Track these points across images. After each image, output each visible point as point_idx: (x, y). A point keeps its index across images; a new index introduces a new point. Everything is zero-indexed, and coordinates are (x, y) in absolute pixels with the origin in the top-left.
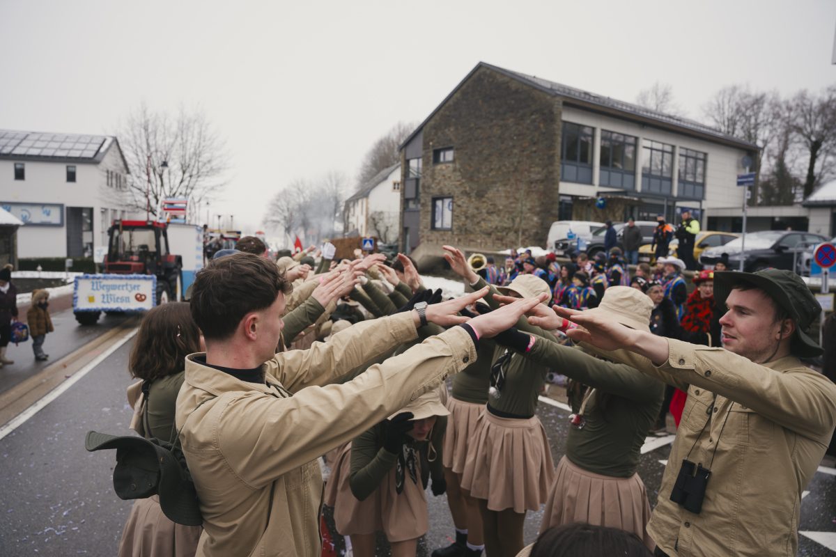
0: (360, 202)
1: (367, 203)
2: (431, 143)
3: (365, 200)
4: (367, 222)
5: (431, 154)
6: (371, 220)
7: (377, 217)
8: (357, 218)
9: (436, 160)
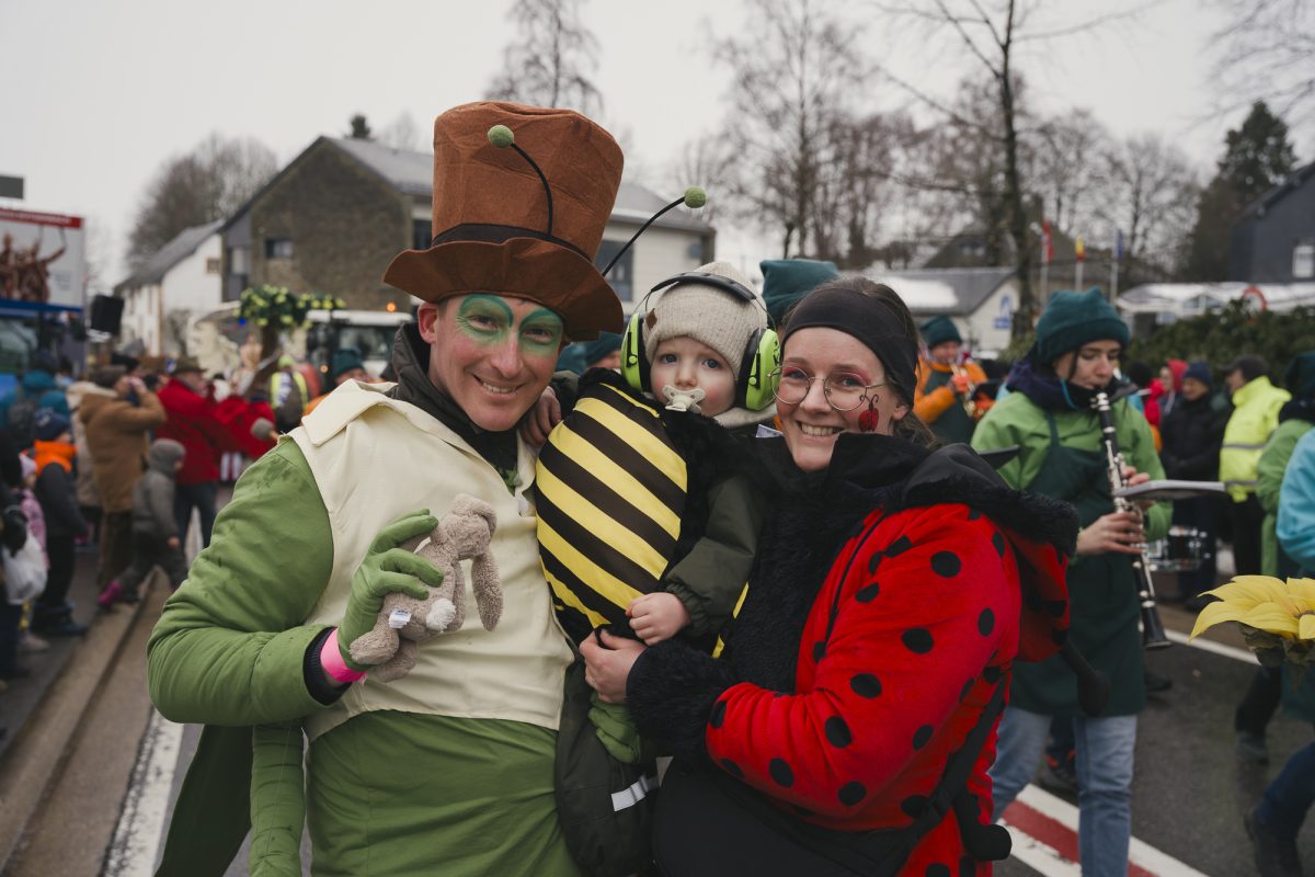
0: (145, 291)
1: (160, 295)
2: (262, 230)
3: (155, 290)
4: (162, 327)
5: (262, 245)
6: (168, 326)
7: (178, 319)
8: (141, 320)
9: (270, 254)
